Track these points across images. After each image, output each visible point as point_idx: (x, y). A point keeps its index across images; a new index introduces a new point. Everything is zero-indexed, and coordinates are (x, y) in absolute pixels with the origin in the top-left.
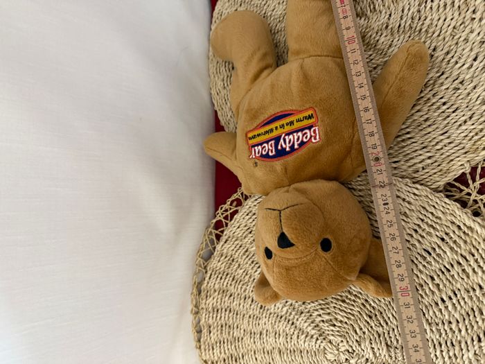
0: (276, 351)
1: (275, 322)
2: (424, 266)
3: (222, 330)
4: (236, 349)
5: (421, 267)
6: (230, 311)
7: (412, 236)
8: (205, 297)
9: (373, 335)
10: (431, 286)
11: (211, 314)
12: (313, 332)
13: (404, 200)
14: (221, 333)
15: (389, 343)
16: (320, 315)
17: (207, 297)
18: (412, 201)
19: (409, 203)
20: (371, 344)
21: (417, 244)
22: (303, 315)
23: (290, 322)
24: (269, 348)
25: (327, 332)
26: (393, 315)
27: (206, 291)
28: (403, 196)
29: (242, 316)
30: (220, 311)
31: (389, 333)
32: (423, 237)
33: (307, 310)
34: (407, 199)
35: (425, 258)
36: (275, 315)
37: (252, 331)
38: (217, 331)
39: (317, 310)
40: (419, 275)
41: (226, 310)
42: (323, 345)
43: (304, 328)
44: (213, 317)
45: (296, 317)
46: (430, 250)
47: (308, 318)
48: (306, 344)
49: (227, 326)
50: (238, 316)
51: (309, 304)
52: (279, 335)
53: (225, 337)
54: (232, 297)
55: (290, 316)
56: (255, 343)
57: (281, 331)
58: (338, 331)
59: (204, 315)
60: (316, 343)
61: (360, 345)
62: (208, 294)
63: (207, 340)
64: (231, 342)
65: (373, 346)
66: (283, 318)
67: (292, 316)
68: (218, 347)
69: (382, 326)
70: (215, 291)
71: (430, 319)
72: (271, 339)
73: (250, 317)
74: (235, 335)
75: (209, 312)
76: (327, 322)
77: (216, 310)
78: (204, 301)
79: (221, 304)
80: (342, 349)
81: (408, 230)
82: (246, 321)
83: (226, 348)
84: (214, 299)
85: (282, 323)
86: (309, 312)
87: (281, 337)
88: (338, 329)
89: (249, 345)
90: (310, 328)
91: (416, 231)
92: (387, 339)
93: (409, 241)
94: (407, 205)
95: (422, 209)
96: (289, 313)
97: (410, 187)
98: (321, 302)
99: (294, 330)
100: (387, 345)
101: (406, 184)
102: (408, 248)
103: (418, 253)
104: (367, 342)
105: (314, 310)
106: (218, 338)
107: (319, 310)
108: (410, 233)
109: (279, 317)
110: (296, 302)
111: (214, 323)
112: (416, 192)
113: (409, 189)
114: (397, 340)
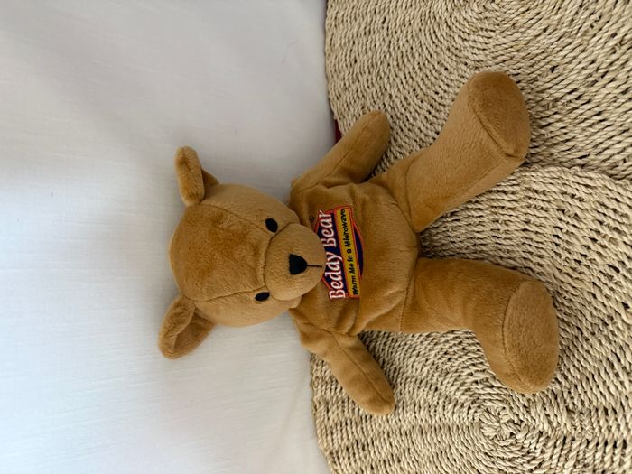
0: (417, 430)
1: (414, 390)
2: (611, 289)
3: (343, 407)
4: (363, 433)
5: (607, 291)
7: (589, 248)
9: (547, 396)
10: (624, 317)
13: (573, 196)
15: (571, 407)
16: (471, 374)
19: (581, 200)
20: (545, 409)
21: (598, 259)
22: (449, 376)
23: (433, 388)
24: (406, 427)
25: (483, 397)
26: (574, 366)
28: (570, 191)
31: (569, 392)
32: (603, 247)
33: (454, 369)
34: (578, 195)
35: (611, 278)
36: (414, 380)
38: (338, 408)
39: (467, 367)
40: (606, 303)
42: (477, 415)
43: (452, 394)
45: (440, 379)
46: (617, 265)
47: (456, 380)
48: (456, 416)
51: (456, 359)
52: (420, 407)
55: (431, 379)
56: (388, 421)
57: (422, 402)
58: (497, 394)
59: (319, 387)
60: (468, 414)
61: (528, 412)
65: (548, 412)
66: (424, 383)
67: (435, 379)
69: (560, 383)
71: (627, 365)
72: (409, 414)
74: (361, 412)
76: (481, 383)
80: (505, 419)
81: (581, 239)
85: (421, 390)
86: (456, 371)
87: (423, 409)
88: (497, 391)
90: (459, 393)
91: (594, 240)
92: (568, 400)
93: (585, 256)
94: (578, 203)
95: (598, 206)
96: (430, 376)
97: (580, 177)
98: (472, 355)
99: (439, 399)
100: (568, 410)
101: (575, 174)
102: (585, 265)
103: (601, 272)
104: (539, 407)
105: (463, 368)
106: (339, 418)
107: (470, 367)
108: (585, 243)
109: (418, 382)
110: (440, 359)
111: (332, 398)
112: (588, 182)
113: (578, 180)
114: (583, 402)
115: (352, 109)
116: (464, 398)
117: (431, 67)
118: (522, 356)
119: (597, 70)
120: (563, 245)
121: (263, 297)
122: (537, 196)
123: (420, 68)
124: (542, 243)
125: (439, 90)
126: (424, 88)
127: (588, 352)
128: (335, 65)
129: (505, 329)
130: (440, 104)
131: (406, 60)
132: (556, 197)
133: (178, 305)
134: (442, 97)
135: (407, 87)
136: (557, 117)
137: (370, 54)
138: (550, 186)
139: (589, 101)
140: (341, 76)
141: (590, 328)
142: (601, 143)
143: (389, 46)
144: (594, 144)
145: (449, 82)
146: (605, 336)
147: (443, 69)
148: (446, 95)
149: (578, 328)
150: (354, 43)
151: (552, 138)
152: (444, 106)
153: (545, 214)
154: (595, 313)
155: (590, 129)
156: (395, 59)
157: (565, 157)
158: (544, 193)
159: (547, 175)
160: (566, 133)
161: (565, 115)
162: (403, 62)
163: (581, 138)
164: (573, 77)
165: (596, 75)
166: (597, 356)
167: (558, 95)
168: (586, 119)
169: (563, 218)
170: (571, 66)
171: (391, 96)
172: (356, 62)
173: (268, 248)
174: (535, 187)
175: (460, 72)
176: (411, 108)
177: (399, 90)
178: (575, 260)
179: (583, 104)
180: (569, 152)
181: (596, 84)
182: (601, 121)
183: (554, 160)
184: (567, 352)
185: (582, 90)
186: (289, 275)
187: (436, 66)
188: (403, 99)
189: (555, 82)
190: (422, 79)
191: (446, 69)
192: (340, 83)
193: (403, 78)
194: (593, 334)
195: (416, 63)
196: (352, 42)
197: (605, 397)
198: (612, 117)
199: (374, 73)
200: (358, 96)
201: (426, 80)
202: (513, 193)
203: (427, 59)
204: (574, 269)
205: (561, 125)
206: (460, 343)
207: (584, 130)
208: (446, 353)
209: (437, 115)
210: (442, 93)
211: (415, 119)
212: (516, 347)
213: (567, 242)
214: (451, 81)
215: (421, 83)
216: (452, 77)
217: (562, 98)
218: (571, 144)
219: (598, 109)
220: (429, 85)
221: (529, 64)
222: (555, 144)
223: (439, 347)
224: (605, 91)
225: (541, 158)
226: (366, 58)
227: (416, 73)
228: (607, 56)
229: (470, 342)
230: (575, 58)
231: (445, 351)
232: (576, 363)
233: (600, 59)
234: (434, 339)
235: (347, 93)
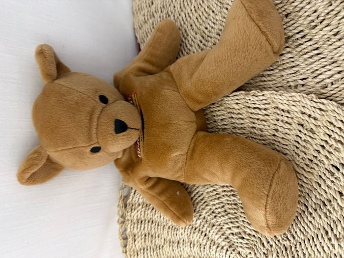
1: (190, 233)
2: (332, 182)
3: (145, 239)
5: (329, 183)
6: (153, 222)
7: (319, 152)
8: (130, 210)
9: (280, 248)
10: (339, 201)
11: (136, 225)
12: (223, 244)
13: (310, 116)
14: (145, 241)
16: (230, 228)
17: (132, 210)
18: (318, 116)
19: (315, 119)
21: (325, 161)
22: (214, 228)
23: (203, 234)
25: (236, 244)
26: (300, 230)
27: (131, 205)
28: (308, 112)
29: (162, 227)
30: (143, 222)
32: (330, 153)
33: (218, 223)
34: (313, 115)
35: (333, 174)
36: (191, 227)
37: (171, 240)
38: (142, 239)
39: (227, 223)
40: (327, 191)
41: (149, 222)
43: (216, 239)
44: (137, 228)
45: (208, 229)
46: (338, 166)
47: (219, 231)
48: (218, 254)
49: (150, 235)
50: (159, 227)
51: (220, 217)
52: (194, 244)
53: (148, 245)
54: (154, 210)
55: (203, 228)
56: (173, 250)
57: (196, 241)
58: (246, 244)
60: (226, 253)
62: (133, 207)
63: (132, 247)
64: (153, 249)
66: (197, 230)
67: (205, 228)
68: (142, 254)
69: (289, 240)
70: (139, 205)
71: (338, 234)
72: (187, 248)
73: (169, 228)
74: (157, 243)
75: (134, 223)
76: (236, 235)
77: (140, 221)
78: (129, 214)
79: (144, 216)
81: (315, 146)
82: (166, 231)
83: (149, 254)
84: (138, 211)
85: (196, 234)
86: (219, 225)
87: (196, 246)
88: (246, 242)
89: (168, 252)
90: (220, 240)
91: (323, 147)
93: (316, 157)
94: (313, 121)
95: (328, 124)
96: (202, 226)
97: (315, 102)
98: (231, 216)
99: (207, 241)
101: (312, 100)
102: (315, 163)
103: (326, 169)
105: (224, 223)
107: (229, 224)
108: (317, 149)
109: (194, 228)
110: (209, 215)
113: (314, 105)
117: (203, 9)
119: (318, 17)
120: (301, 148)
122: (283, 113)
123: (195, 10)
125: (208, 26)
126: (198, 24)
127: (311, 222)
128: (138, 6)
130: (208, 36)
132: (297, 115)
134: (210, 32)
135: (186, 23)
136: (288, 49)
138: (293, 107)
139: (310, 40)
140: (142, 13)
141: (314, 206)
142: (317, 70)
144: (312, 70)
145: (215, 21)
146: (324, 212)
147: (211, 11)
148: (213, 30)
151: (283, 64)
152: (211, 37)
153: (288, 126)
154: (318, 196)
155: (310, 60)
156: (179, 3)
158: (288, 112)
160: (293, 62)
161: (294, 49)
162: (184, 5)
163: (303, 65)
164: (301, 22)
165: (317, 22)
167: (290, 34)
168: (308, 52)
170: (300, 14)
172: (152, 4)
174: (282, 107)
175: (223, 14)
176: (189, 38)
177: (181, 25)
178: (309, 159)
179: (306, 42)
180: (294, 75)
181: (317, 28)
182: (318, 54)
183: (283, 80)
184: (296, 221)
185: (307, 31)
186: (114, 134)
187: (207, 9)
188: (184, 31)
189: (288, 24)
190: (197, 18)
191: (213, 12)
192: (141, 18)
193: (184, 16)
194: (316, 210)
195: (193, 7)
198: (326, 52)
199: (165, 12)
200: (153, 27)
201: (199, 18)
202: (265, 109)
203: (200, 4)
204: (307, 165)
205: (290, 55)
206: (223, 207)
207: (305, 60)
208: (213, 212)
209: (206, 43)
210: (209, 28)
211: (191, 46)
213: (304, 147)
214: (216, 20)
215: (196, 21)
216: (217, 17)
217: (292, 36)
218: (296, 69)
219: (316, 46)
220: (201, 22)
222: (285, 69)
223: (208, 208)
224: (322, 33)
227: (193, 13)
228: (325, 8)
229: (230, 207)
230: (302, 8)
231: (212, 210)
232: (302, 229)
233: (320, 10)
234: (205, 202)
235: (146, 25)
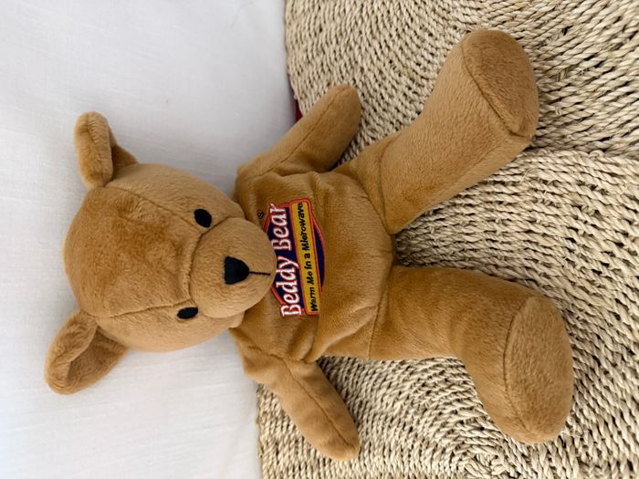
1: (383, 429)
3: (297, 447)
5: (634, 310)
7: (612, 255)
9: (553, 443)
15: (584, 458)
16: (456, 413)
18: (608, 187)
19: (603, 192)
20: (550, 460)
21: (624, 269)
22: (427, 413)
23: (407, 428)
24: (373, 474)
25: (469, 442)
26: (588, 405)
28: (590, 181)
31: (582, 439)
32: (633, 254)
33: (434, 405)
36: (383, 417)
38: (290, 449)
39: (450, 404)
40: (633, 326)
42: (462, 464)
43: (430, 436)
45: (416, 418)
47: (436, 419)
48: (435, 464)
51: (437, 393)
52: (390, 451)
55: (405, 417)
56: (351, 466)
57: (393, 444)
58: (488, 439)
59: (268, 424)
60: (450, 462)
61: (528, 463)
65: (553, 464)
66: (395, 421)
67: (409, 417)
72: (376, 458)
74: (318, 454)
76: (467, 423)
80: (498, 471)
81: (603, 244)
85: (393, 430)
86: (436, 408)
87: (393, 453)
88: (488, 435)
89: (341, 471)
90: (439, 436)
92: (580, 450)
93: (607, 265)
94: (600, 197)
95: (628, 200)
96: (404, 412)
97: (604, 163)
98: (456, 389)
99: (414, 442)
100: (580, 462)
101: (596, 159)
102: (607, 277)
103: (627, 286)
104: (543, 457)
105: (446, 404)
106: (290, 462)
107: (454, 404)
108: (608, 249)
109: (389, 419)
110: (416, 392)
111: (283, 437)
112: (614, 169)
113: (602, 167)
114: (599, 453)
115: (315, 86)
116: (445, 442)
117: (412, 32)
118: (529, 395)
119: (624, 30)
120: (579, 250)
121: (188, 314)
122: (545, 188)
123: (399, 35)
124: (550, 248)
125: (421, 60)
126: (403, 59)
127: (607, 388)
128: (296, 35)
129: (508, 360)
130: (422, 77)
131: (381, 26)
132: (571, 189)
133: (73, 322)
134: (425, 69)
135: (382, 58)
136: (571, 89)
137: (338, 20)
138: (563, 175)
139: (612, 69)
140: (303, 47)
141: (610, 358)
142: (629, 122)
143: (361, 10)
144: (619, 122)
145: (434, 51)
146: (630, 368)
147: (427, 34)
148: (430, 66)
149: (595, 358)
150: (319, 8)
151: (565, 115)
152: (427, 79)
153: (555, 211)
154: (617, 338)
155: (614, 104)
156: (368, 25)
157: (581, 139)
158: (554, 183)
159: (559, 161)
160: (582, 110)
161: (581, 88)
162: (378, 28)
163: (601, 116)
164: (592, 40)
165: (622, 36)
166: (619, 394)
167: (573, 61)
168: (609, 92)
169: (580, 216)
170: (589, 26)
171: (362, 69)
172: (321, 30)
173: (197, 248)
174: (543, 176)
175: (448, 37)
176: (387, 84)
177: (372, 62)
178: (594, 271)
179: (604, 74)
180: (586, 133)
181: (623, 47)
182: (629, 93)
183: (567, 144)
184: (580, 388)
185: (604, 55)
186: (224, 285)
187: (419, 31)
188: (377, 73)
189: (568, 45)
190: (401, 48)
191: (431, 35)
192: (301, 55)
193: (378, 47)
194: (614, 365)
195: (393, 29)
196: (317, 8)
197: (629, 447)
199: (343, 42)
200: (323, 70)
201: (405, 48)
202: (514, 184)
203: (407, 24)
204: (592, 282)
205: (575, 99)
206: (442, 373)
208: (424, 385)
209: (419, 90)
210: (424, 64)
211: (391, 96)
212: (522, 384)
213: (584, 247)
214: (437, 48)
215: (399, 53)
216: (438, 44)
217: (577, 65)
218: (588, 122)
219: (624, 79)
220: (410, 55)
221: (535, 25)
222: (567, 124)
223: (415, 377)
225: (549, 141)
226: (333, 25)
227: (393, 41)
228: (636, 12)
229: (455, 372)
230: (594, 15)
231: (423, 382)
232: (591, 403)
233: (627, 16)
234: (409, 367)
235: (310, 67)
